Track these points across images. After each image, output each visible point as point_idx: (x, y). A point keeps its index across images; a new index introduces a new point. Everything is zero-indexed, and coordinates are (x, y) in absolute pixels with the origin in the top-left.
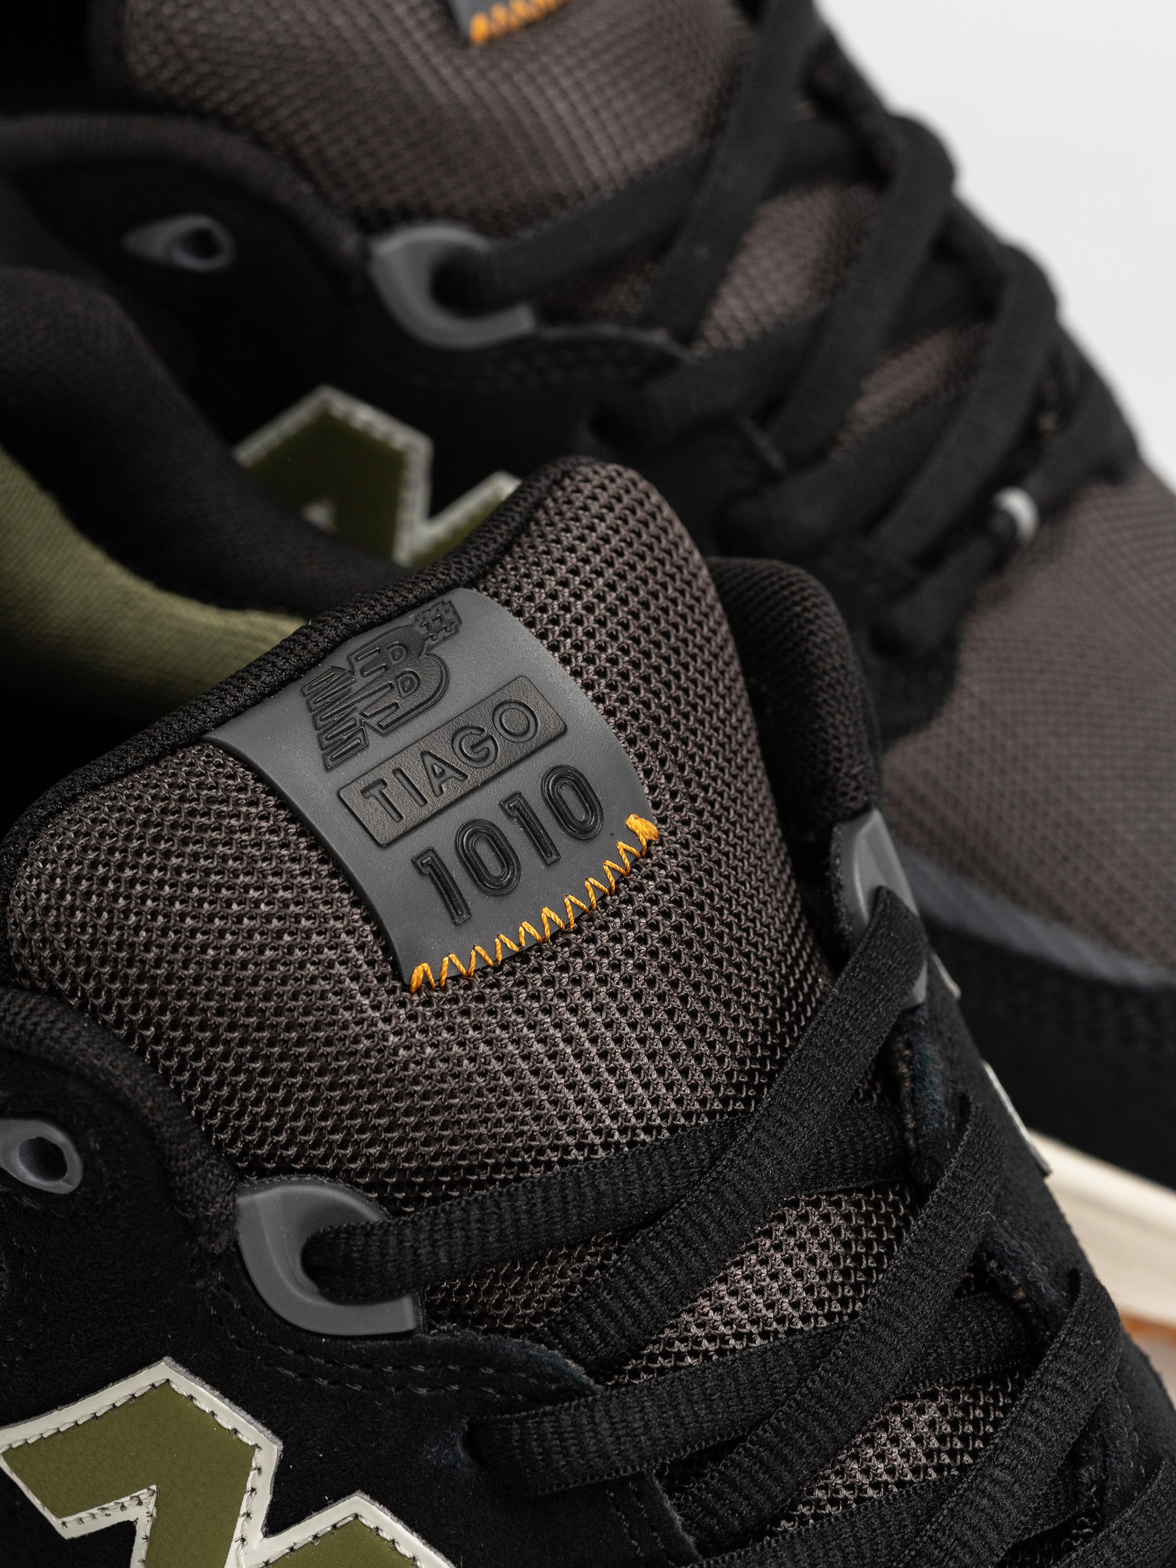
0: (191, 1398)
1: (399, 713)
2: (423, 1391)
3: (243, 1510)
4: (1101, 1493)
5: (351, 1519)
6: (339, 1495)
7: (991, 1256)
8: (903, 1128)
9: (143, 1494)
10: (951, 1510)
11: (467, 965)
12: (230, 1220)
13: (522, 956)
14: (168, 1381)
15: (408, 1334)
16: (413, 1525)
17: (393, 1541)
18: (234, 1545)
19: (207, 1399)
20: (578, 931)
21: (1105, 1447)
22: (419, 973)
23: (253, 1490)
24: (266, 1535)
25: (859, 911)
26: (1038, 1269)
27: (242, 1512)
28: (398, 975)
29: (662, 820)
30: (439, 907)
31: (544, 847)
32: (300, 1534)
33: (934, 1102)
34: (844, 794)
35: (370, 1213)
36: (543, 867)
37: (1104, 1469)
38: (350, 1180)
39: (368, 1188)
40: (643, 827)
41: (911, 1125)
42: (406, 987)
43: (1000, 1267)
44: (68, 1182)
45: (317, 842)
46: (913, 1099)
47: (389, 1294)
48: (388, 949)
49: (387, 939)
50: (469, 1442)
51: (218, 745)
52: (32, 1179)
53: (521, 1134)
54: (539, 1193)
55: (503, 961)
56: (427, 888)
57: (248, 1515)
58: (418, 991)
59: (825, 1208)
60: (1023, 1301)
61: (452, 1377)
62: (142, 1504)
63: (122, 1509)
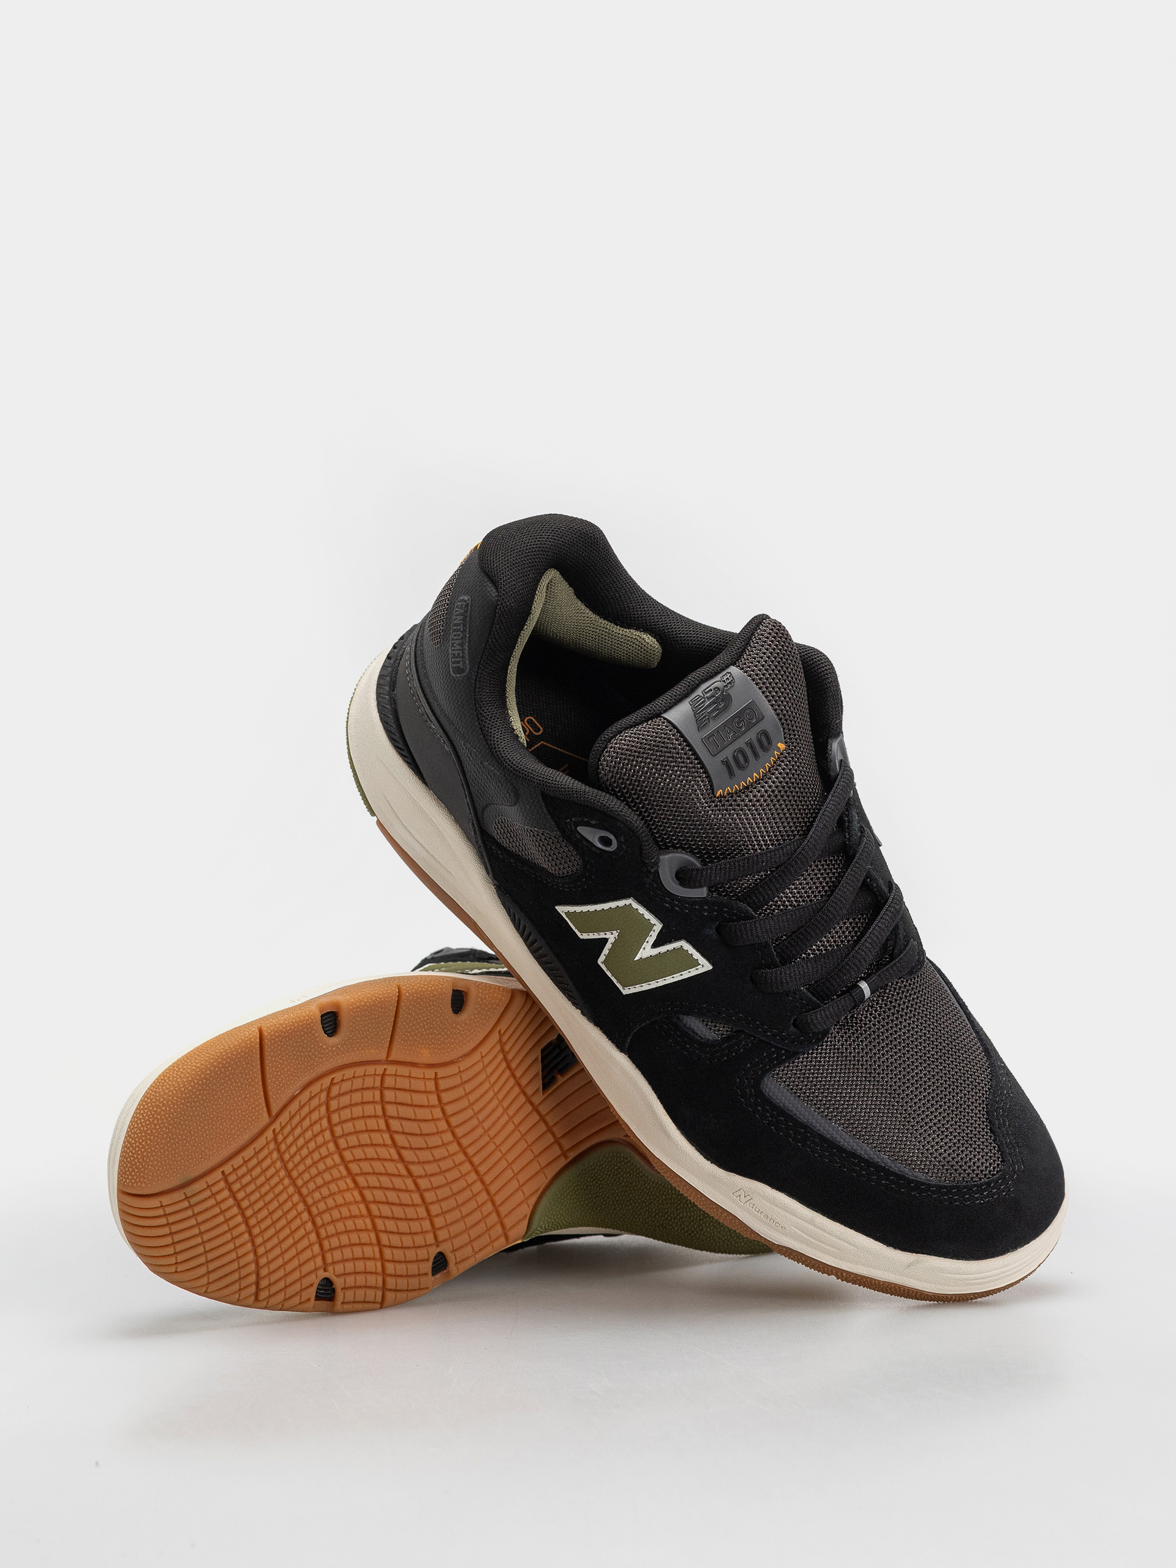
0: (637, 909)
1: (718, 712)
2: (706, 914)
3: (647, 940)
4: (893, 950)
6: (677, 939)
8: (845, 837)
9: (614, 932)
10: (853, 955)
11: (732, 791)
12: (656, 863)
13: (747, 788)
14: (630, 904)
15: (704, 898)
16: (698, 951)
17: (692, 954)
18: (642, 948)
19: (642, 910)
20: (762, 780)
22: (719, 792)
23: (651, 936)
24: (651, 948)
25: (836, 768)
26: (881, 881)
28: (713, 793)
29: (786, 743)
30: (727, 774)
31: (756, 755)
32: (663, 949)
33: (855, 830)
34: (833, 729)
35: (698, 864)
36: (755, 761)
37: (895, 943)
38: (692, 852)
39: (699, 858)
40: (782, 746)
41: (847, 836)
42: (715, 797)
43: (870, 881)
44: (612, 848)
45: (695, 753)
46: (848, 829)
47: (700, 886)
48: (712, 786)
49: (712, 783)
50: (717, 929)
51: (665, 719)
52: (600, 846)
53: (743, 841)
54: (746, 860)
55: (742, 789)
56: (725, 768)
57: (647, 942)
58: (718, 798)
59: (823, 862)
60: (876, 891)
61: (715, 911)
62: (612, 934)
63: (606, 934)
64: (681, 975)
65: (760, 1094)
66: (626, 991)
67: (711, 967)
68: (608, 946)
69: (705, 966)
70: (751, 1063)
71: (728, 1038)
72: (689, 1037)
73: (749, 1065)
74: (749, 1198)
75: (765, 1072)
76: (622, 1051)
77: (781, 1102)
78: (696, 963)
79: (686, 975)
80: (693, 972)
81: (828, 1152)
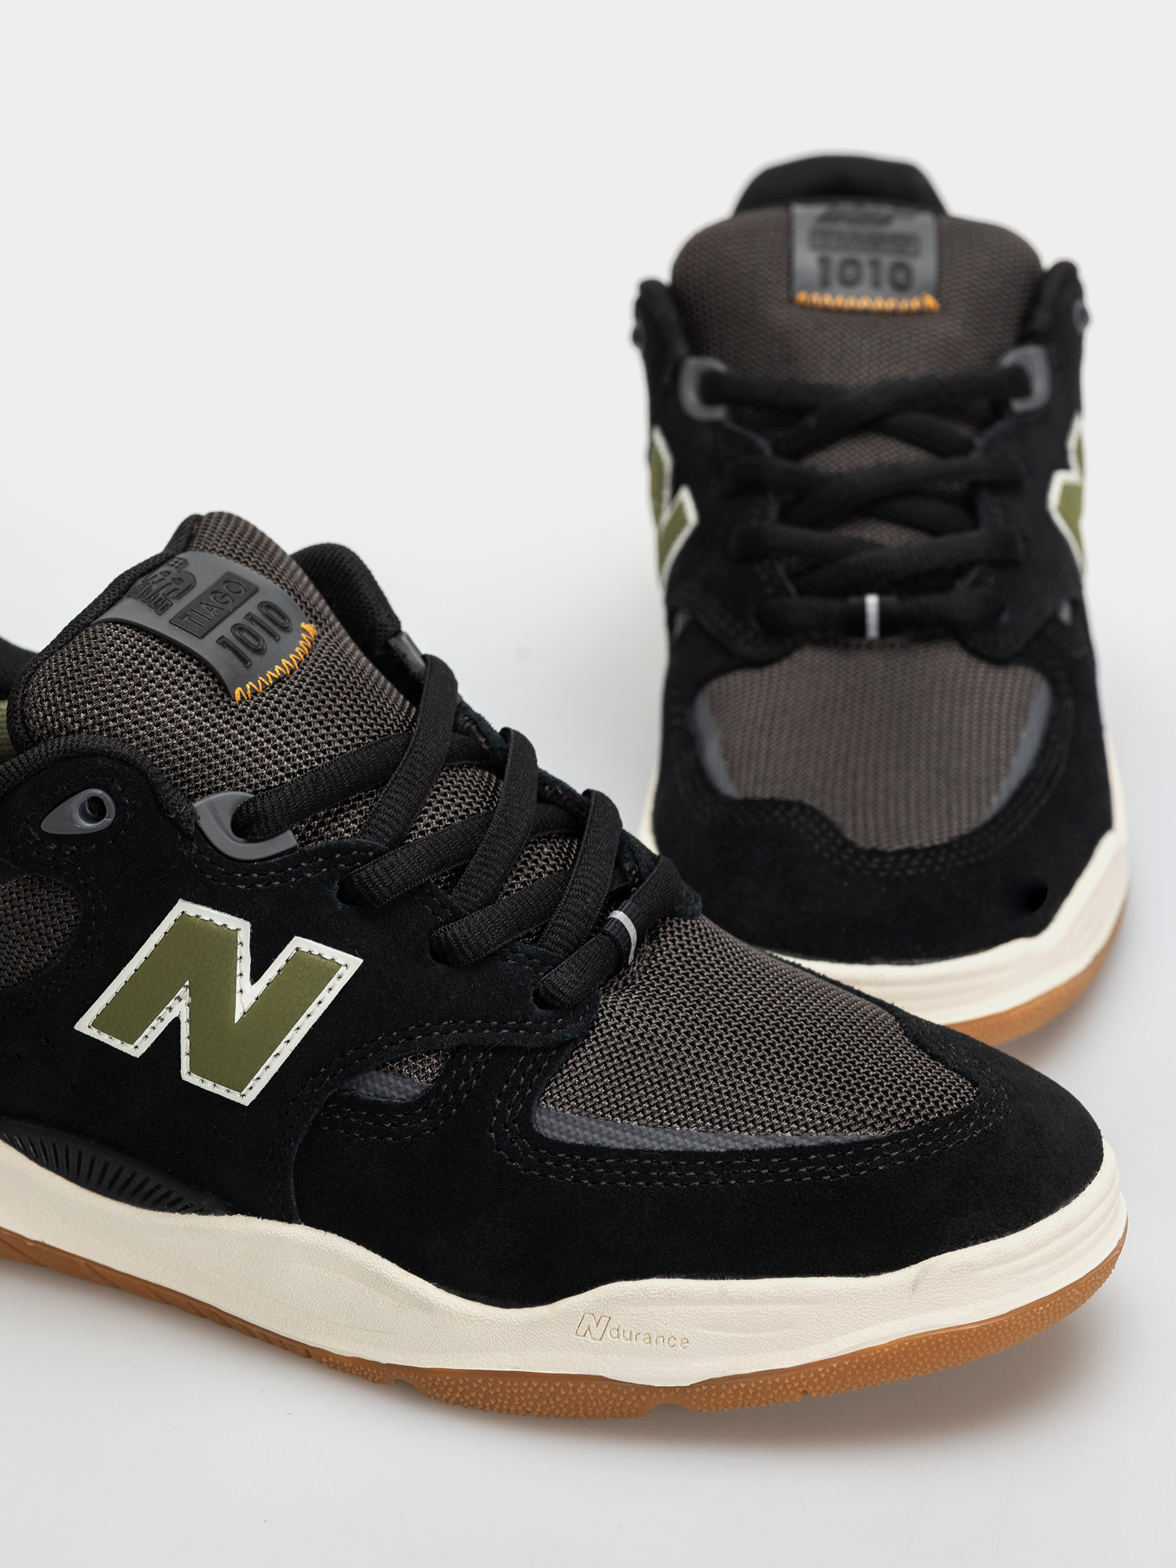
0: (198, 916)
1: (179, 591)
2: (309, 875)
3: (238, 973)
5: (295, 952)
7: (544, 785)
9: (182, 992)
11: (258, 687)
12: (193, 813)
13: (281, 680)
14: (183, 912)
15: (294, 849)
16: (326, 943)
17: (320, 955)
18: (238, 995)
19: (207, 915)
21: (632, 850)
22: (238, 692)
23: (241, 958)
24: (252, 984)
25: (418, 663)
27: (238, 974)
28: (229, 696)
30: (237, 661)
31: (273, 635)
32: (270, 974)
36: (274, 642)
40: (308, 628)
41: (484, 740)
44: (108, 818)
47: (280, 831)
48: (221, 683)
49: (219, 678)
50: (341, 895)
51: (100, 622)
52: (88, 826)
55: (273, 684)
56: (227, 652)
57: (241, 975)
58: (241, 702)
61: (322, 865)
62: (180, 999)
63: (170, 1009)
64: (320, 1003)
65: (539, 1141)
66: (247, 1097)
67: (361, 961)
68: (185, 1030)
69: (349, 964)
70: (499, 1097)
71: (445, 1073)
72: (380, 1109)
73: (498, 1102)
74: (604, 1320)
75: (529, 1104)
76: (290, 1220)
77: (578, 1139)
78: (332, 968)
79: (327, 997)
80: (336, 985)
81: (692, 1171)
